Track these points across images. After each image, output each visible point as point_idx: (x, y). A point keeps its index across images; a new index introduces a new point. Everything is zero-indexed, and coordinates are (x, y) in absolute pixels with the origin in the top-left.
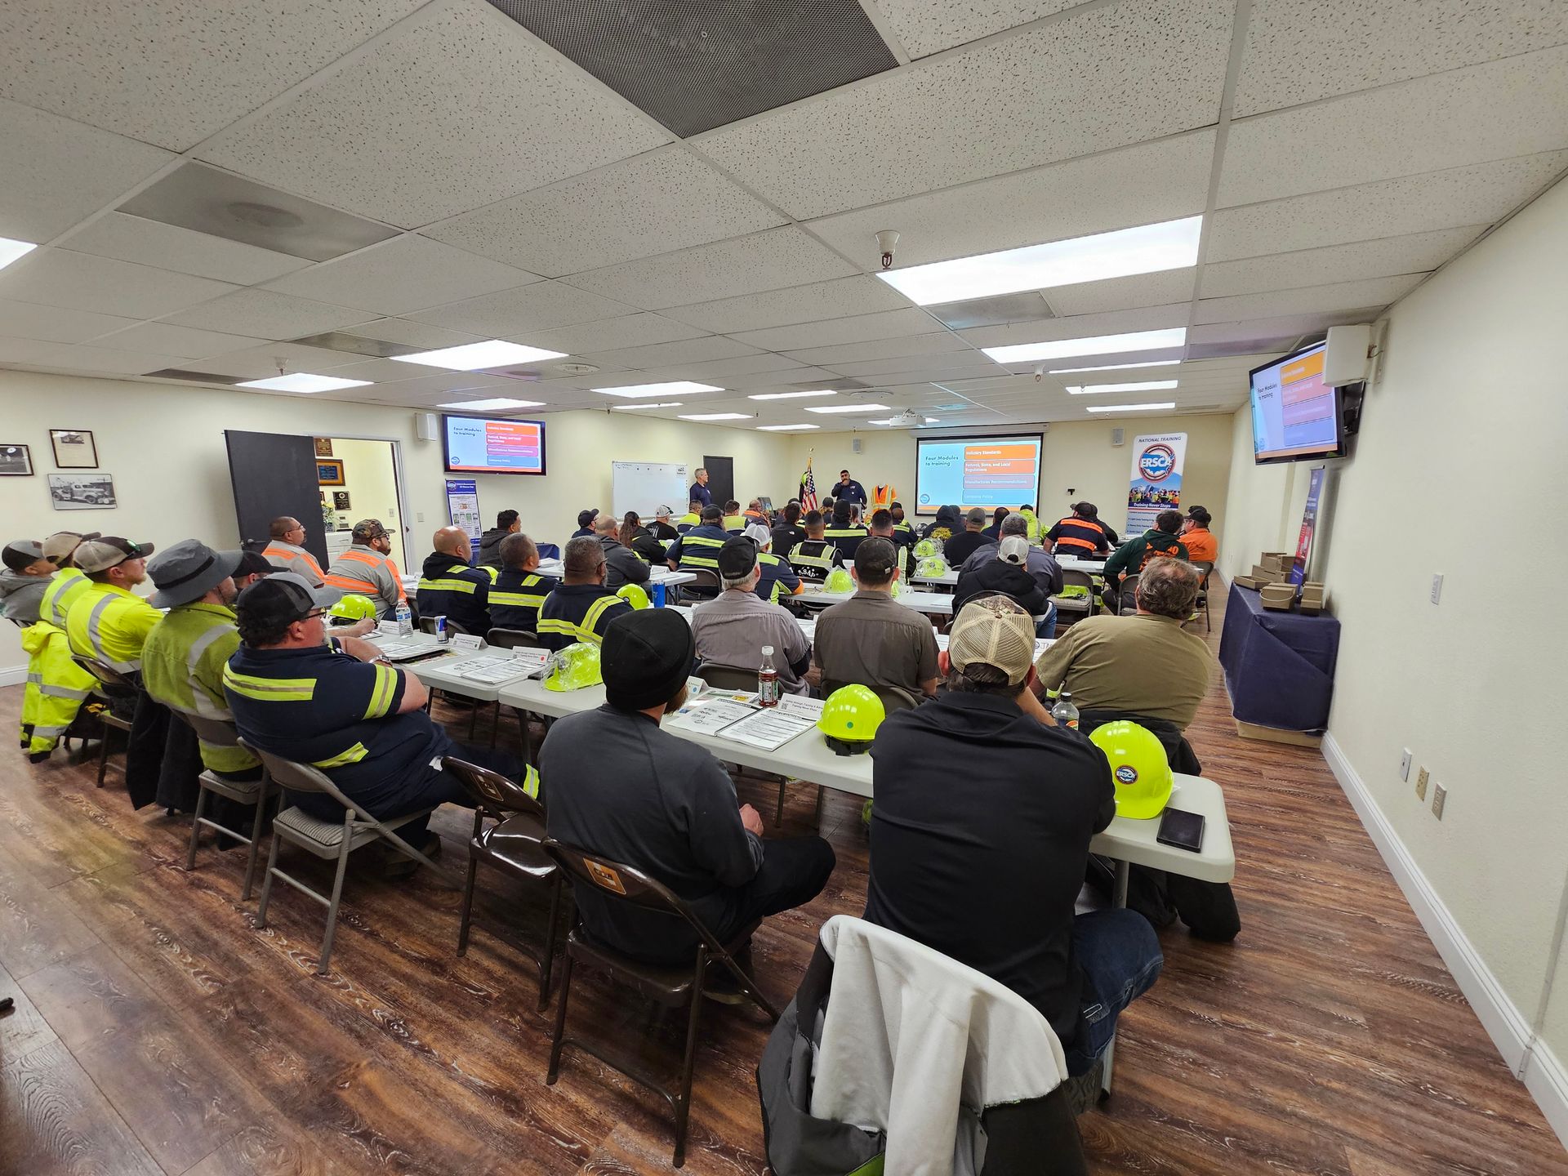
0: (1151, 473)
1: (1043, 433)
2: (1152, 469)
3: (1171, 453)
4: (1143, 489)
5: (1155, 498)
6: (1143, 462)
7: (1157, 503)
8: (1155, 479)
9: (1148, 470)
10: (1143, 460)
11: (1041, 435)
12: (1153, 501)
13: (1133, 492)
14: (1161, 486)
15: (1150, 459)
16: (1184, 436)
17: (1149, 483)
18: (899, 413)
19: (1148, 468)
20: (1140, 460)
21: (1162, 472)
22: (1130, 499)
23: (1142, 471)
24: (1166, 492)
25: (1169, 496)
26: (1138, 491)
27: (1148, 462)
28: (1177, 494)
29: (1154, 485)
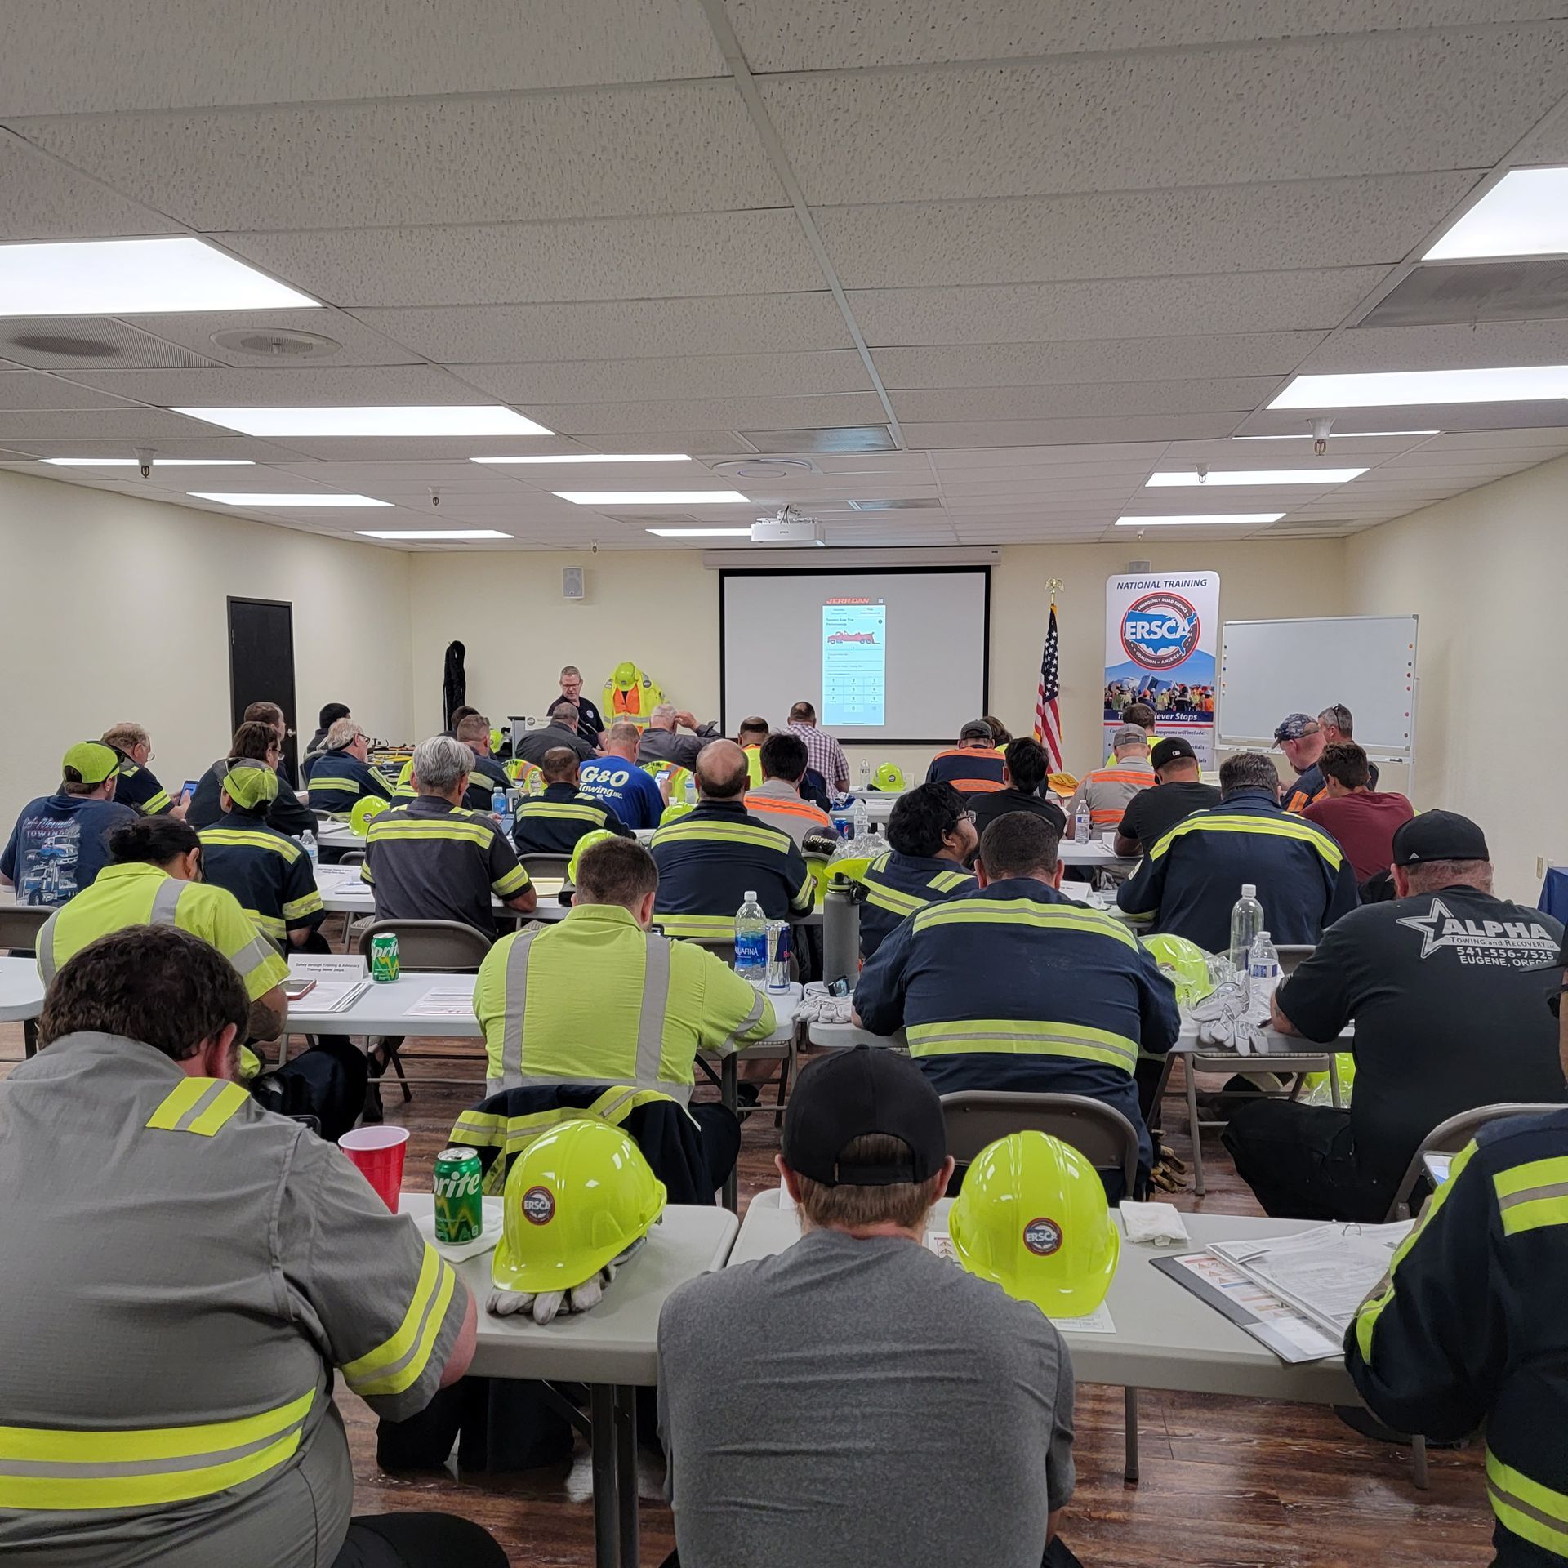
0: (1150, 651)
1: (989, 567)
2: (1149, 643)
3: (1189, 612)
4: (1136, 683)
5: (1163, 700)
6: (1129, 630)
7: (1167, 711)
8: (1159, 664)
9: (1143, 646)
10: (1129, 624)
11: (986, 570)
12: (1160, 708)
13: (1113, 688)
14: (1173, 678)
15: (1146, 624)
16: (1212, 578)
17: (1147, 672)
18: (770, 512)
19: (1143, 640)
20: (1123, 626)
21: (1173, 648)
22: (1108, 704)
23: (1130, 647)
24: (1184, 690)
25: (1193, 697)
26: (1125, 688)
27: (1141, 629)
28: (1210, 692)
29: (1160, 676)
